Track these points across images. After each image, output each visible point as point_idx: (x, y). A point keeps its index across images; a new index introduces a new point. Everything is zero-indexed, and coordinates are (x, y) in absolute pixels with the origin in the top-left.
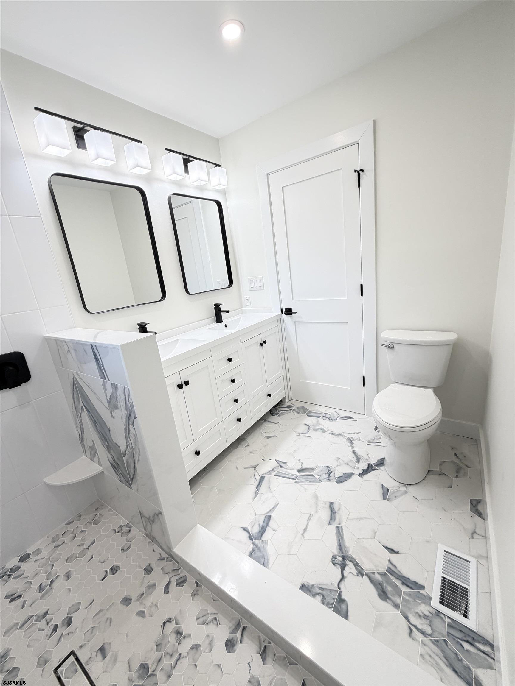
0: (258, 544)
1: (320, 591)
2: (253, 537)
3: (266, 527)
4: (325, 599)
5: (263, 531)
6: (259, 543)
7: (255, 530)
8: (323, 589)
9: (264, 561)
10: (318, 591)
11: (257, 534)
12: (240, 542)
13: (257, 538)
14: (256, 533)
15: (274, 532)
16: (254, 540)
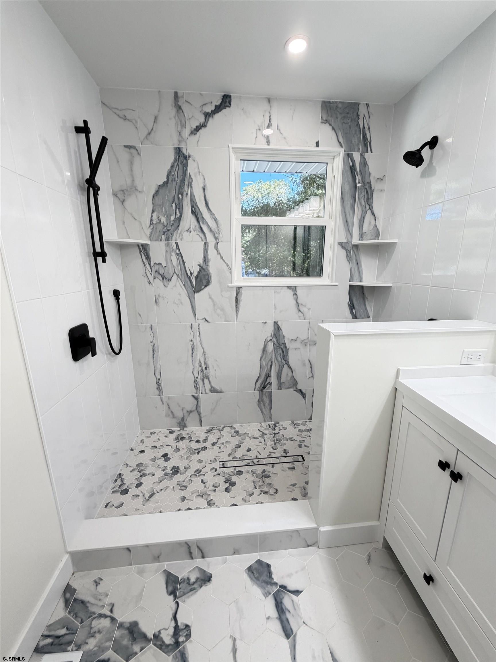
0: (271, 587)
1: (193, 587)
2: (282, 591)
3: (279, 615)
4: (187, 583)
5: (278, 606)
6: (271, 589)
7: (287, 601)
8: (191, 590)
9: (254, 575)
10: (195, 586)
11: (281, 597)
12: (289, 575)
13: (277, 592)
14: (283, 598)
15: (267, 616)
16: (278, 588)
